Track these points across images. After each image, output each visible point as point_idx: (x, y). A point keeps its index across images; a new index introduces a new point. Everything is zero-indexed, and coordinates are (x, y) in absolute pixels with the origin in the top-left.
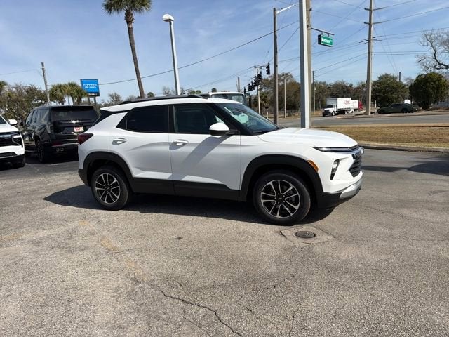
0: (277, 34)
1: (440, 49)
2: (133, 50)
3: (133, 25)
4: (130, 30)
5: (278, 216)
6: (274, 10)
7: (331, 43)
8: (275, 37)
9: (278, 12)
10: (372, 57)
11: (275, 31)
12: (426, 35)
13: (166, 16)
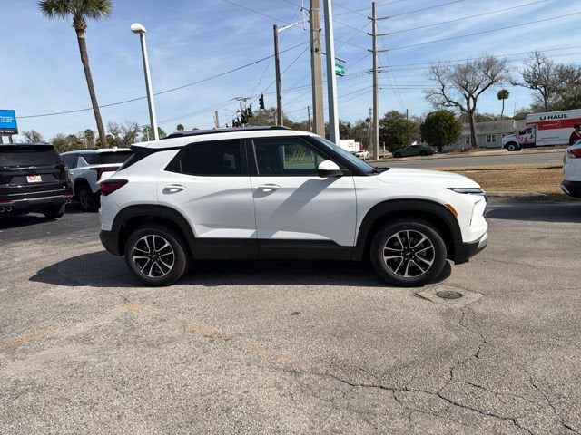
0: (280, 57)
1: (448, 84)
2: (87, 70)
3: (85, 35)
4: (81, 42)
5: (406, 276)
6: (275, 27)
7: (343, 72)
8: (277, 61)
9: (279, 30)
10: (378, 90)
11: (276, 54)
12: (433, 68)
13: (136, 26)
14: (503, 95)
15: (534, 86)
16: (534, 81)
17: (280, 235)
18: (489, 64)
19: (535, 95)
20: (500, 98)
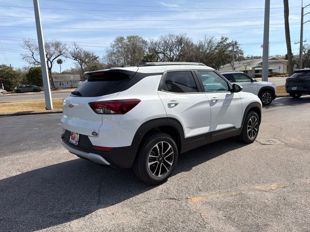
1: (35, 52)
5: (252, 137)
12: (26, 42)
14: (60, 62)
15: (76, 59)
16: (76, 57)
17: (219, 127)
19: (75, 63)
20: (58, 63)
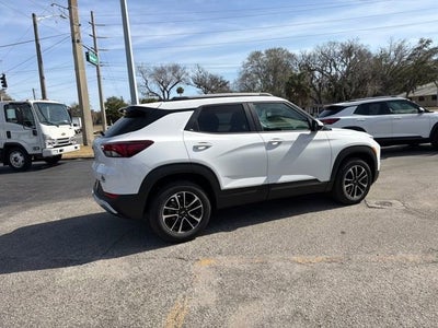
0: (40, 43)
1: (150, 80)
5: (355, 197)
6: (34, 16)
7: (97, 62)
8: (38, 46)
12: (138, 67)
14: (180, 91)
16: (199, 83)
17: (284, 179)
18: (175, 69)
20: (178, 93)
